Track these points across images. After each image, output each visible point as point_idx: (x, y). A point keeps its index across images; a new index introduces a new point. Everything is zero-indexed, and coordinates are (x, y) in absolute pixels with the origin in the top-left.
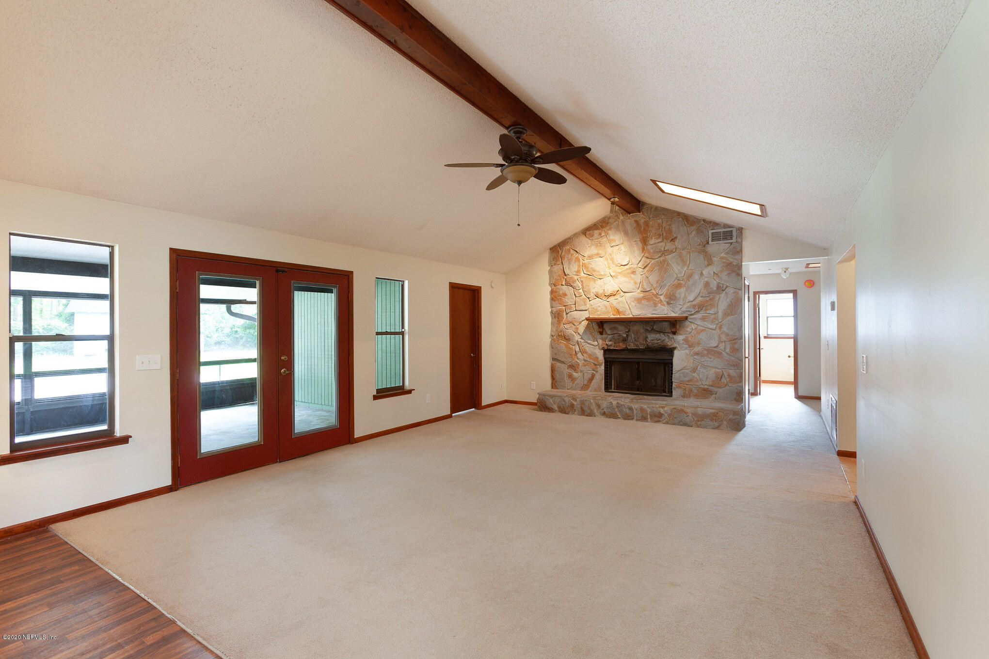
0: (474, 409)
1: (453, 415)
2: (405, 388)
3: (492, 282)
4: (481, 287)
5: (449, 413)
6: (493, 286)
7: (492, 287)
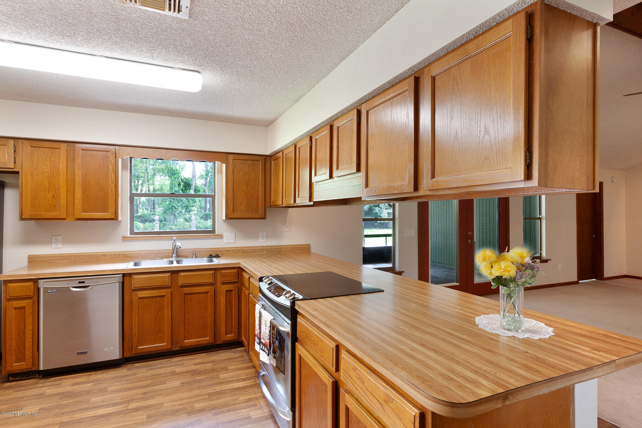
0: (595, 279)
1: (580, 281)
2: (542, 258)
3: (612, 177)
4: (603, 182)
5: (576, 280)
6: (614, 180)
7: (613, 182)
